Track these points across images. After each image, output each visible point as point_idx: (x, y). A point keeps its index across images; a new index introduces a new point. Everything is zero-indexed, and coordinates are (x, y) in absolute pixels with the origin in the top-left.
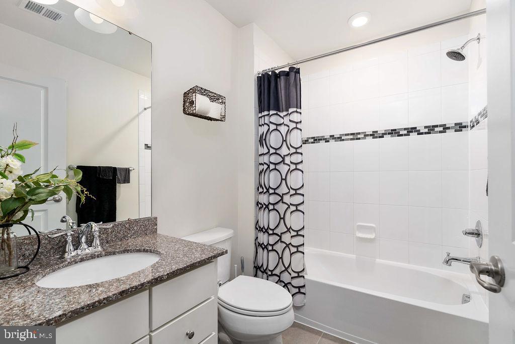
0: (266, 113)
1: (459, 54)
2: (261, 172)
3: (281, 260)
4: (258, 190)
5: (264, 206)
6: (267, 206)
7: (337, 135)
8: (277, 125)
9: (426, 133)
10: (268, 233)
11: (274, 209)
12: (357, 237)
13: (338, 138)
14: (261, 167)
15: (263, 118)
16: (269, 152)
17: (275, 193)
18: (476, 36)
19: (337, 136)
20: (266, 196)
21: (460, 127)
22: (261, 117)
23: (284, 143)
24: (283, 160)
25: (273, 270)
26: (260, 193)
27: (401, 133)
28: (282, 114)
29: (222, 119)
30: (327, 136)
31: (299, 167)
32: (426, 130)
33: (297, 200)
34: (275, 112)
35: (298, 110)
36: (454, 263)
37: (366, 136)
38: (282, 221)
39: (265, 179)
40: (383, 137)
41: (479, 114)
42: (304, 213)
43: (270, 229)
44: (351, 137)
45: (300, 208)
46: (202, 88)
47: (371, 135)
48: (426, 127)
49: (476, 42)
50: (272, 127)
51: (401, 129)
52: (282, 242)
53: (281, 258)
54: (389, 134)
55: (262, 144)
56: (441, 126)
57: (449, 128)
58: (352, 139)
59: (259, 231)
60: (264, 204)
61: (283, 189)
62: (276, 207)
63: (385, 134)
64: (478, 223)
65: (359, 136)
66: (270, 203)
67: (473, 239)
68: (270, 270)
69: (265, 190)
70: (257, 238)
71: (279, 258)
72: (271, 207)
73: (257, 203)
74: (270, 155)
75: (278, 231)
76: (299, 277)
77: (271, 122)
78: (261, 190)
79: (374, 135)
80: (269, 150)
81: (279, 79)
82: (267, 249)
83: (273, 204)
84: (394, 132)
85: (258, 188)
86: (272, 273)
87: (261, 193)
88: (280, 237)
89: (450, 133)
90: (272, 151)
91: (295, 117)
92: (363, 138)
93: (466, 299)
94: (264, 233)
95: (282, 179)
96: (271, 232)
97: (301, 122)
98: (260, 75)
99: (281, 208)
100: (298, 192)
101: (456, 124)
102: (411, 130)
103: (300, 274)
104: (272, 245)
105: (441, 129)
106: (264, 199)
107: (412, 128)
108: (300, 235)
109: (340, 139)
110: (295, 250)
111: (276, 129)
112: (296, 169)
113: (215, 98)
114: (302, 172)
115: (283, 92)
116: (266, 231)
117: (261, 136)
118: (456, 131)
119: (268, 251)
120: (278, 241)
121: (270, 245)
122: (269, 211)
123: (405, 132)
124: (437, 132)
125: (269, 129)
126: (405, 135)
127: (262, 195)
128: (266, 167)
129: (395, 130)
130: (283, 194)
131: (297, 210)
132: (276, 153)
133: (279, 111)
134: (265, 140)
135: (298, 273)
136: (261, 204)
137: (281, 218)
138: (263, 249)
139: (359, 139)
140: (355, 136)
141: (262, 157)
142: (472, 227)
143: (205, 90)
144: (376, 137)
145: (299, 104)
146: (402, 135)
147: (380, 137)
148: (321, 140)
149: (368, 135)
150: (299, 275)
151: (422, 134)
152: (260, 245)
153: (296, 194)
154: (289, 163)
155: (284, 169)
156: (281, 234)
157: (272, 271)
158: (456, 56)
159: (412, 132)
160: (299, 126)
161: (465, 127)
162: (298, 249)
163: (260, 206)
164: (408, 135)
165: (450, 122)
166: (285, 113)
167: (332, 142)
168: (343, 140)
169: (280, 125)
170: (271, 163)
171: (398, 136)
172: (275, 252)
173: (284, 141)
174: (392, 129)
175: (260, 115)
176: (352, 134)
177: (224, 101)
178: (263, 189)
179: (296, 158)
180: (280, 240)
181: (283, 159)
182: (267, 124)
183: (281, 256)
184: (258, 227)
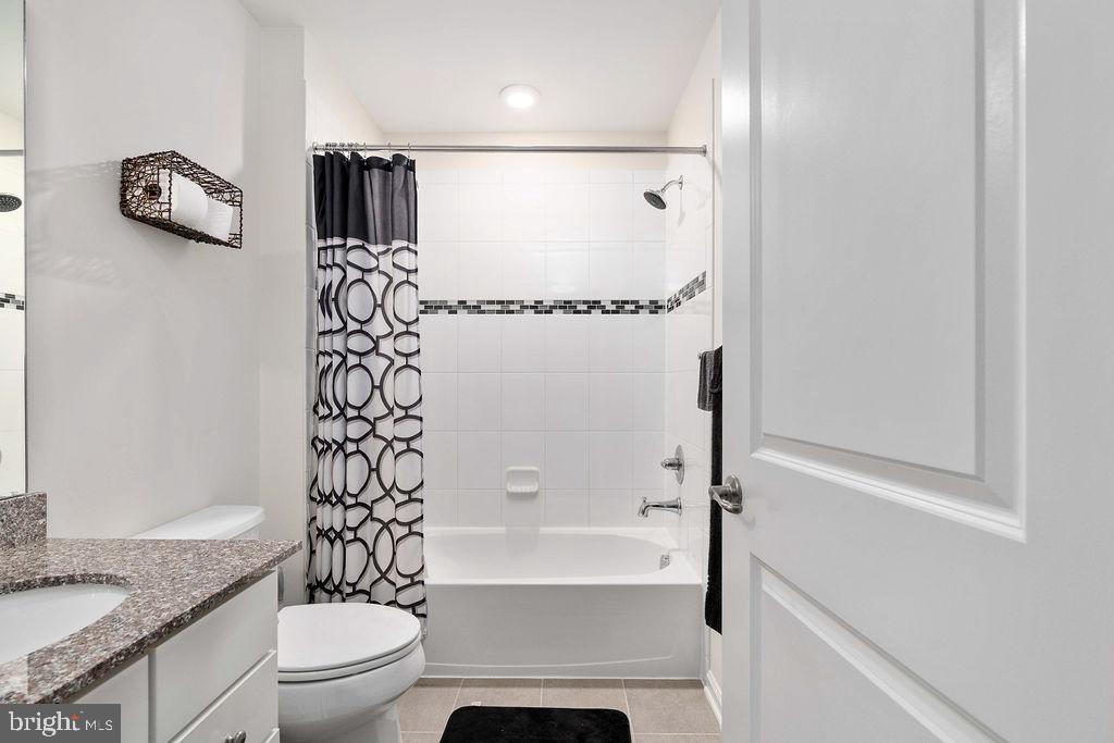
0: (337, 241)
1: (659, 198)
2: (324, 372)
3: (371, 559)
4: (316, 412)
5: (334, 447)
6: (341, 447)
7: (472, 301)
8: (364, 271)
9: (614, 312)
10: (344, 504)
11: (358, 451)
12: (508, 492)
13: (474, 307)
14: (324, 361)
15: (329, 252)
16: (345, 327)
17: (360, 417)
18: (677, 178)
19: (472, 304)
20: (339, 423)
21: (655, 307)
22: (325, 249)
23: (379, 310)
24: (376, 348)
25: (357, 583)
26: (320, 419)
27: (580, 307)
28: (374, 249)
29: (235, 242)
30: (453, 301)
31: (413, 361)
32: (614, 307)
33: (408, 428)
34: (359, 242)
35: (412, 246)
36: (652, 512)
37: (524, 307)
38: (374, 475)
39: (334, 388)
40: (551, 312)
41: (681, 292)
42: (422, 455)
43: (349, 495)
44: (499, 307)
45: (414, 445)
46: (185, 160)
47: (532, 307)
48: (613, 302)
49: (677, 187)
50: (353, 274)
51: (578, 302)
52: (373, 519)
53: (372, 554)
54: (561, 307)
55: (326, 309)
56: (633, 302)
57: (642, 307)
58: (499, 312)
59: (318, 503)
60: (333, 440)
61: (377, 408)
62: (362, 446)
63: (555, 307)
64: (679, 449)
65: (512, 307)
66: (347, 439)
67: (672, 473)
68: (348, 584)
69: (336, 411)
70: (315, 518)
71: (369, 555)
72: (351, 447)
73: (313, 440)
74: (348, 335)
75: (366, 498)
76: (413, 584)
77: (349, 263)
78: (323, 411)
79: (538, 307)
80: (345, 324)
81: (366, 172)
82: (342, 540)
83: (357, 441)
84: (568, 306)
85: (316, 406)
86: (354, 589)
87: (324, 418)
88: (371, 509)
89: (644, 315)
90: (352, 326)
91: (406, 259)
92: (518, 312)
93: (665, 561)
94: (333, 505)
95: (374, 387)
96: (350, 501)
97: (416, 270)
98: (322, 153)
99: (373, 447)
100: (411, 412)
101: (651, 302)
102: (593, 305)
103: (416, 579)
104: (355, 530)
105: (633, 307)
106: (331, 430)
107: (595, 302)
108: (416, 500)
109: (477, 309)
110: (405, 530)
111: (362, 280)
112: (407, 366)
113: (217, 187)
114: (419, 372)
115: (377, 202)
116: (340, 500)
117: (326, 291)
118: (651, 312)
119: (345, 544)
120: (366, 518)
121: (350, 529)
122: (346, 456)
123: (585, 307)
124: (627, 312)
125: (345, 277)
126: (585, 312)
127: (328, 422)
128: (337, 360)
129: (570, 302)
130: (376, 419)
131: (409, 450)
132: (361, 331)
133: (368, 242)
134: (336, 300)
135: (411, 576)
136: (322, 442)
137: (371, 470)
138: (332, 542)
139: (512, 312)
140: (505, 307)
141: (328, 338)
142: (671, 456)
143: (195, 165)
144: (540, 312)
145: (412, 234)
146: (579, 312)
147: (546, 312)
148: (440, 308)
149: (527, 307)
150: (414, 580)
151: (608, 312)
152: (322, 533)
153: (407, 416)
154: (392, 354)
155: (377, 365)
156: (373, 502)
157: (354, 585)
158: (655, 200)
159: (594, 308)
160: (412, 278)
161: (661, 307)
162: (412, 528)
163: (320, 446)
164: (587, 312)
165: (644, 300)
166: (381, 248)
167: (462, 314)
168: (483, 312)
169: (370, 271)
170: (349, 350)
171: (575, 312)
172: (359, 544)
173: (379, 306)
174: (567, 299)
175: (321, 244)
176: (499, 302)
177: (238, 199)
178: (330, 408)
179: (407, 344)
180: (371, 517)
181: (376, 343)
182: (338, 266)
183: (371, 551)
184: (315, 494)
